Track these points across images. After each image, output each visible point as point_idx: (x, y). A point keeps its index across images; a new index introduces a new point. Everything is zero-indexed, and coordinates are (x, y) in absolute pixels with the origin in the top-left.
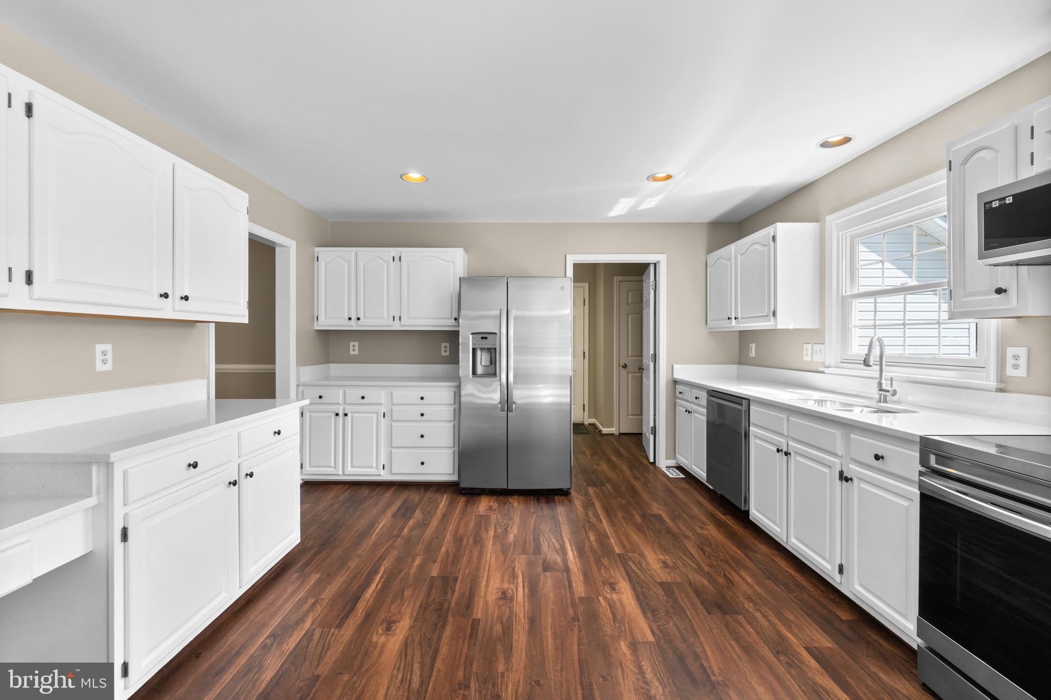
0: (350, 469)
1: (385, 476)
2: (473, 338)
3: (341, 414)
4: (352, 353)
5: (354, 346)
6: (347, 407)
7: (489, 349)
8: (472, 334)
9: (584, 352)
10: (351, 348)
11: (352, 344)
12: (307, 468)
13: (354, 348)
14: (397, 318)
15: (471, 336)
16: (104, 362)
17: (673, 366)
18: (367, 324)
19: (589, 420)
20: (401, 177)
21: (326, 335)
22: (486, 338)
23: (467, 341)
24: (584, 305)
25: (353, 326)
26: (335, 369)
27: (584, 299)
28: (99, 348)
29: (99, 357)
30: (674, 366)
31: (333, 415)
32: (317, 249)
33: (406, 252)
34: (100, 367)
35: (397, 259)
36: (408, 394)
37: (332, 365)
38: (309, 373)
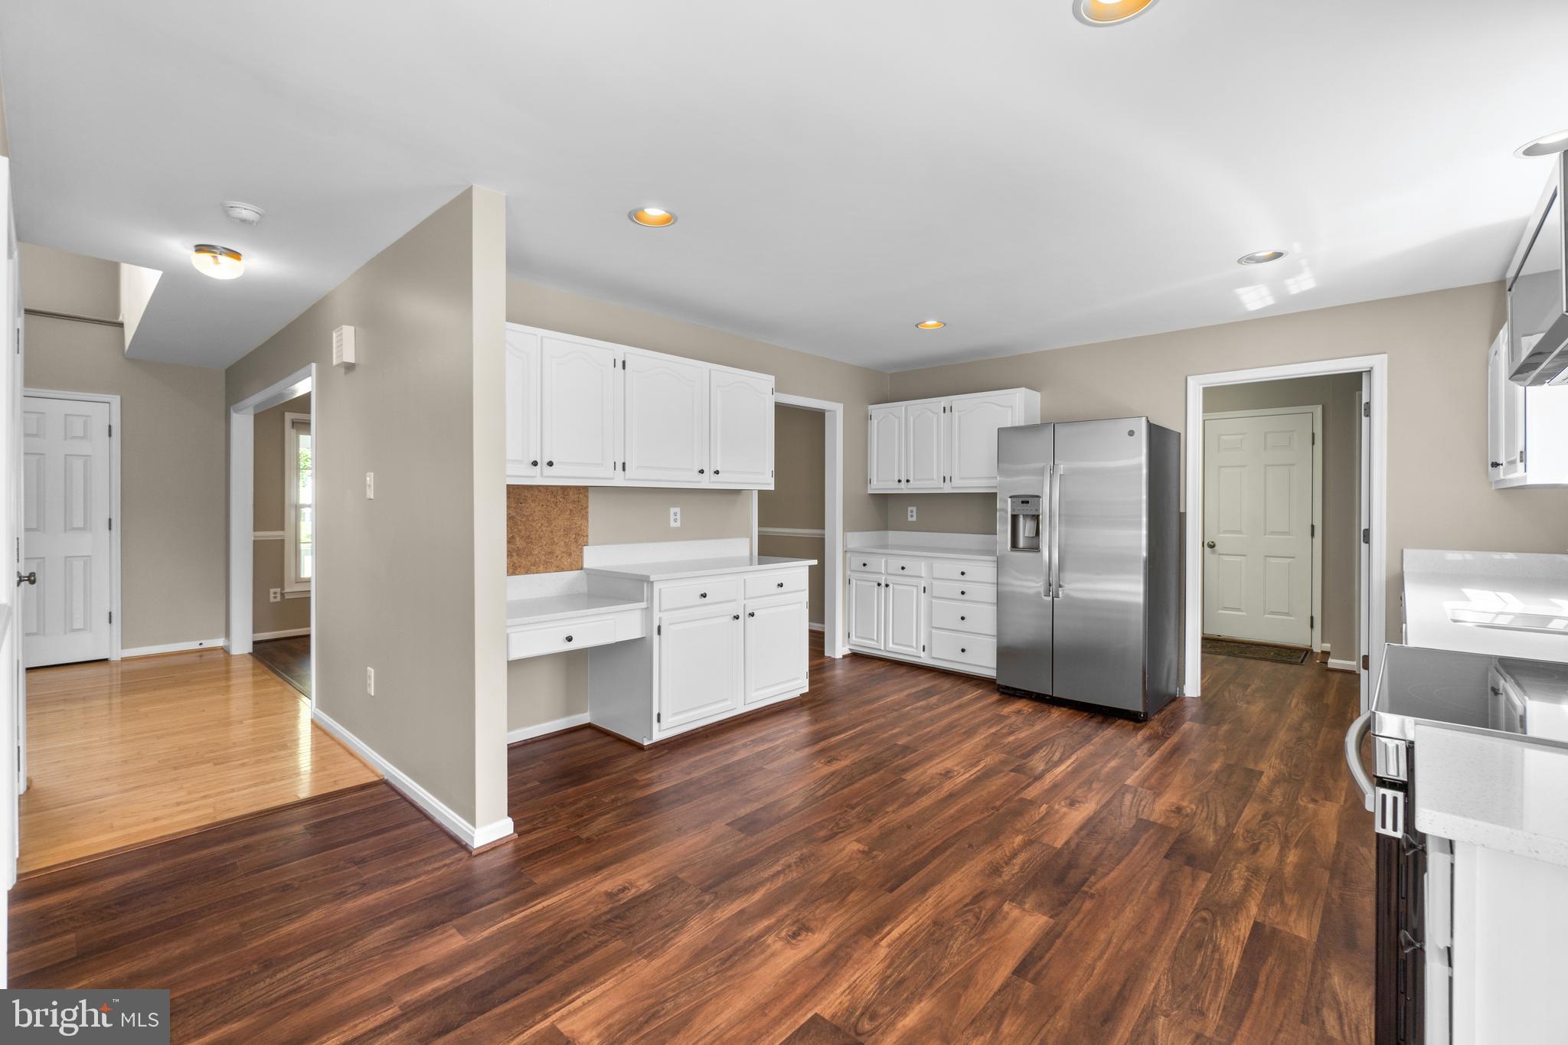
0: (891, 645)
1: (924, 659)
2: (1012, 502)
3: (883, 584)
4: (910, 519)
5: (912, 512)
6: (889, 577)
7: (1033, 516)
8: (1011, 497)
9: (1313, 526)
10: (909, 514)
11: (910, 509)
12: (853, 638)
13: (912, 514)
14: (948, 479)
15: (1009, 500)
16: (675, 520)
17: (1402, 551)
18: (917, 487)
19: (1324, 645)
20: (917, 326)
21: (883, 500)
22: (1027, 502)
23: (1005, 507)
24: (1313, 444)
25: (904, 489)
26: (893, 536)
27: (1313, 434)
28: (673, 510)
29: (672, 517)
30: (1406, 551)
31: (876, 584)
32: (870, 407)
33: (957, 400)
34: (673, 524)
35: (948, 409)
36: (947, 567)
37: (891, 533)
38: (858, 540)
